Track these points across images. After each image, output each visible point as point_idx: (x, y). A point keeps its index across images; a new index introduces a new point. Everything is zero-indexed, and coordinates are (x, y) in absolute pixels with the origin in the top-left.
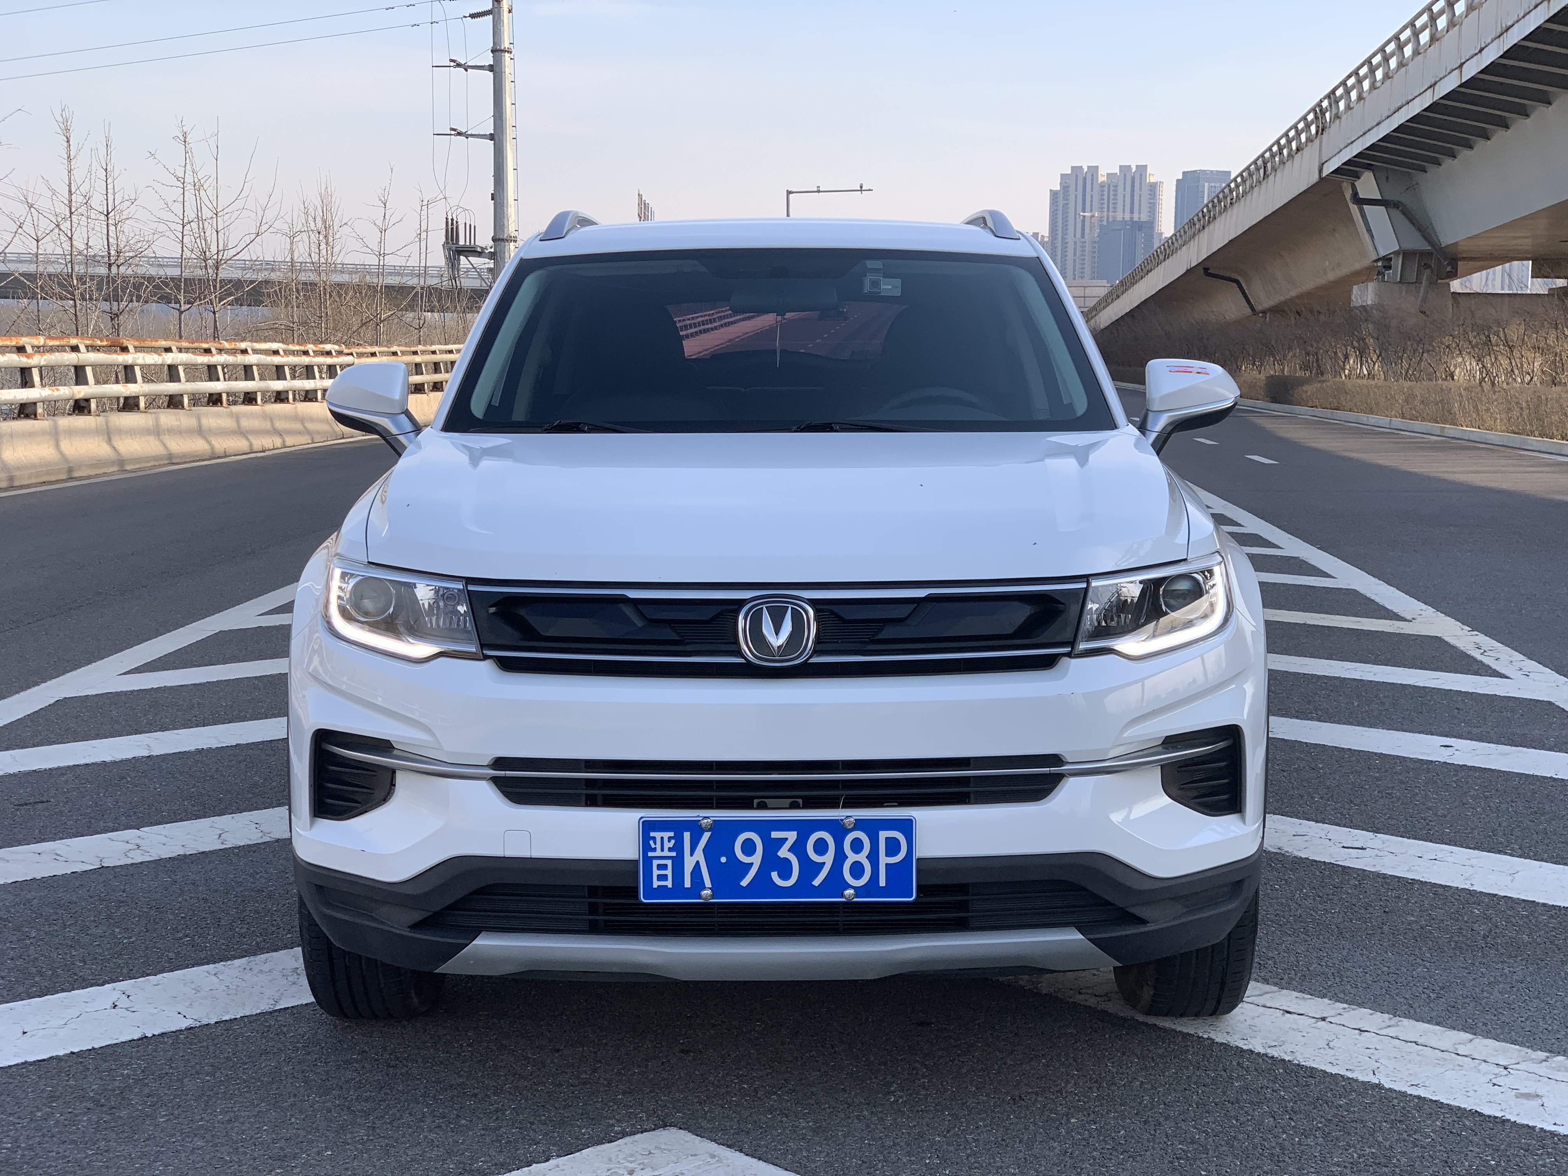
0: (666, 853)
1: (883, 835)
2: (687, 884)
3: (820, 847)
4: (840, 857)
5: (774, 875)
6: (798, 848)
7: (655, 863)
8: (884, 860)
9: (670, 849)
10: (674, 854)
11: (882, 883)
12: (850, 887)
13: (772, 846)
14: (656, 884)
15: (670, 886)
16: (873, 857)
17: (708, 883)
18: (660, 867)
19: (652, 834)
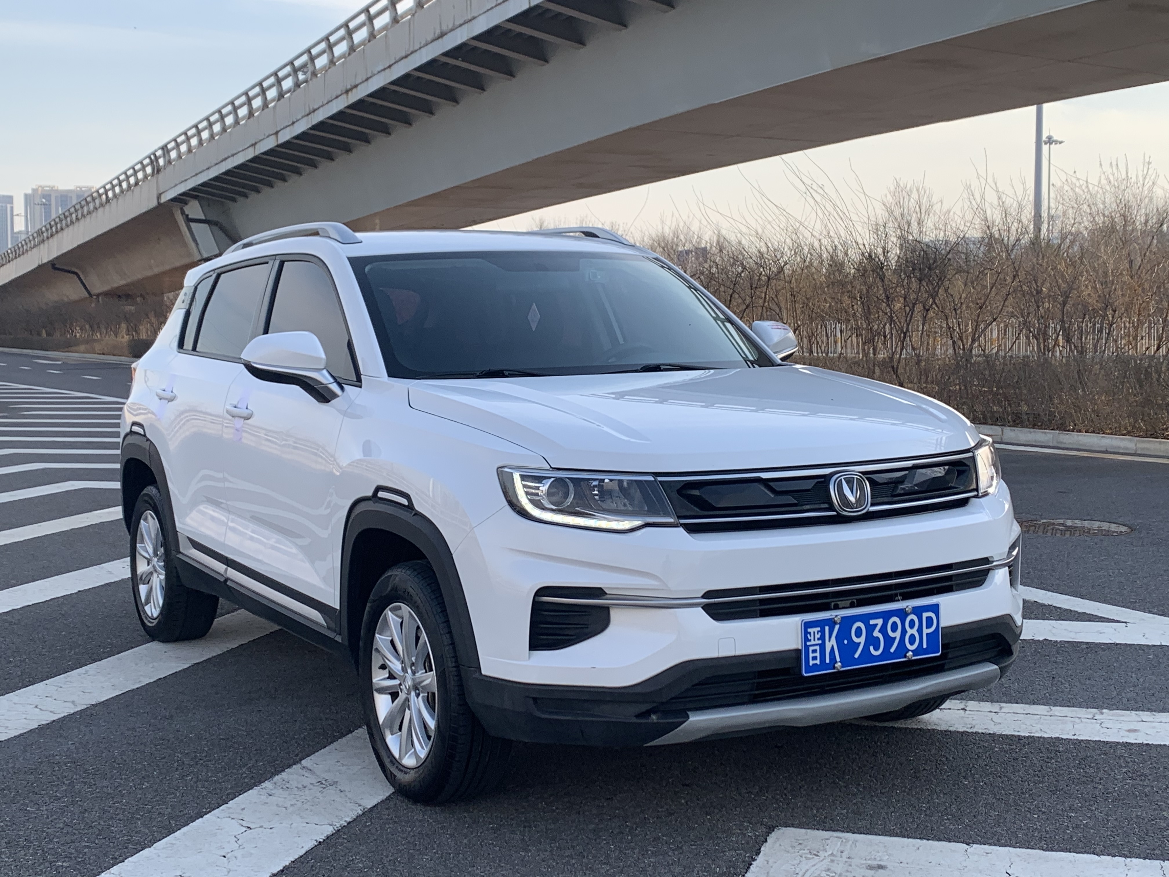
0: (817, 642)
1: (925, 615)
2: (828, 661)
3: (894, 628)
4: (904, 632)
5: (871, 648)
6: (884, 630)
7: (811, 649)
8: (925, 631)
9: (818, 639)
10: (820, 642)
11: (925, 646)
12: (909, 650)
13: (870, 629)
14: (811, 663)
15: (818, 663)
16: (920, 631)
17: (838, 659)
18: (814, 651)
19: (809, 630)
